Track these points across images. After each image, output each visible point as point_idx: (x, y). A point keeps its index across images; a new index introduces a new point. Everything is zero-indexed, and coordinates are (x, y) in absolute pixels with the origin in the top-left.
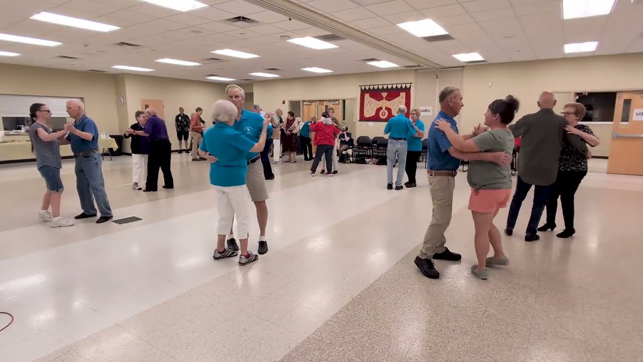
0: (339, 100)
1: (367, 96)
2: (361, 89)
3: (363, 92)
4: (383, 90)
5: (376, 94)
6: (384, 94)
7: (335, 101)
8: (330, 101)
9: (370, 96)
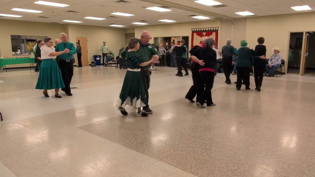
0: (180, 37)
1: (195, 34)
2: (192, 31)
3: (193, 32)
4: (204, 31)
5: (200, 33)
6: (204, 34)
7: (178, 37)
8: (175, 37)
9: (197, 35)
